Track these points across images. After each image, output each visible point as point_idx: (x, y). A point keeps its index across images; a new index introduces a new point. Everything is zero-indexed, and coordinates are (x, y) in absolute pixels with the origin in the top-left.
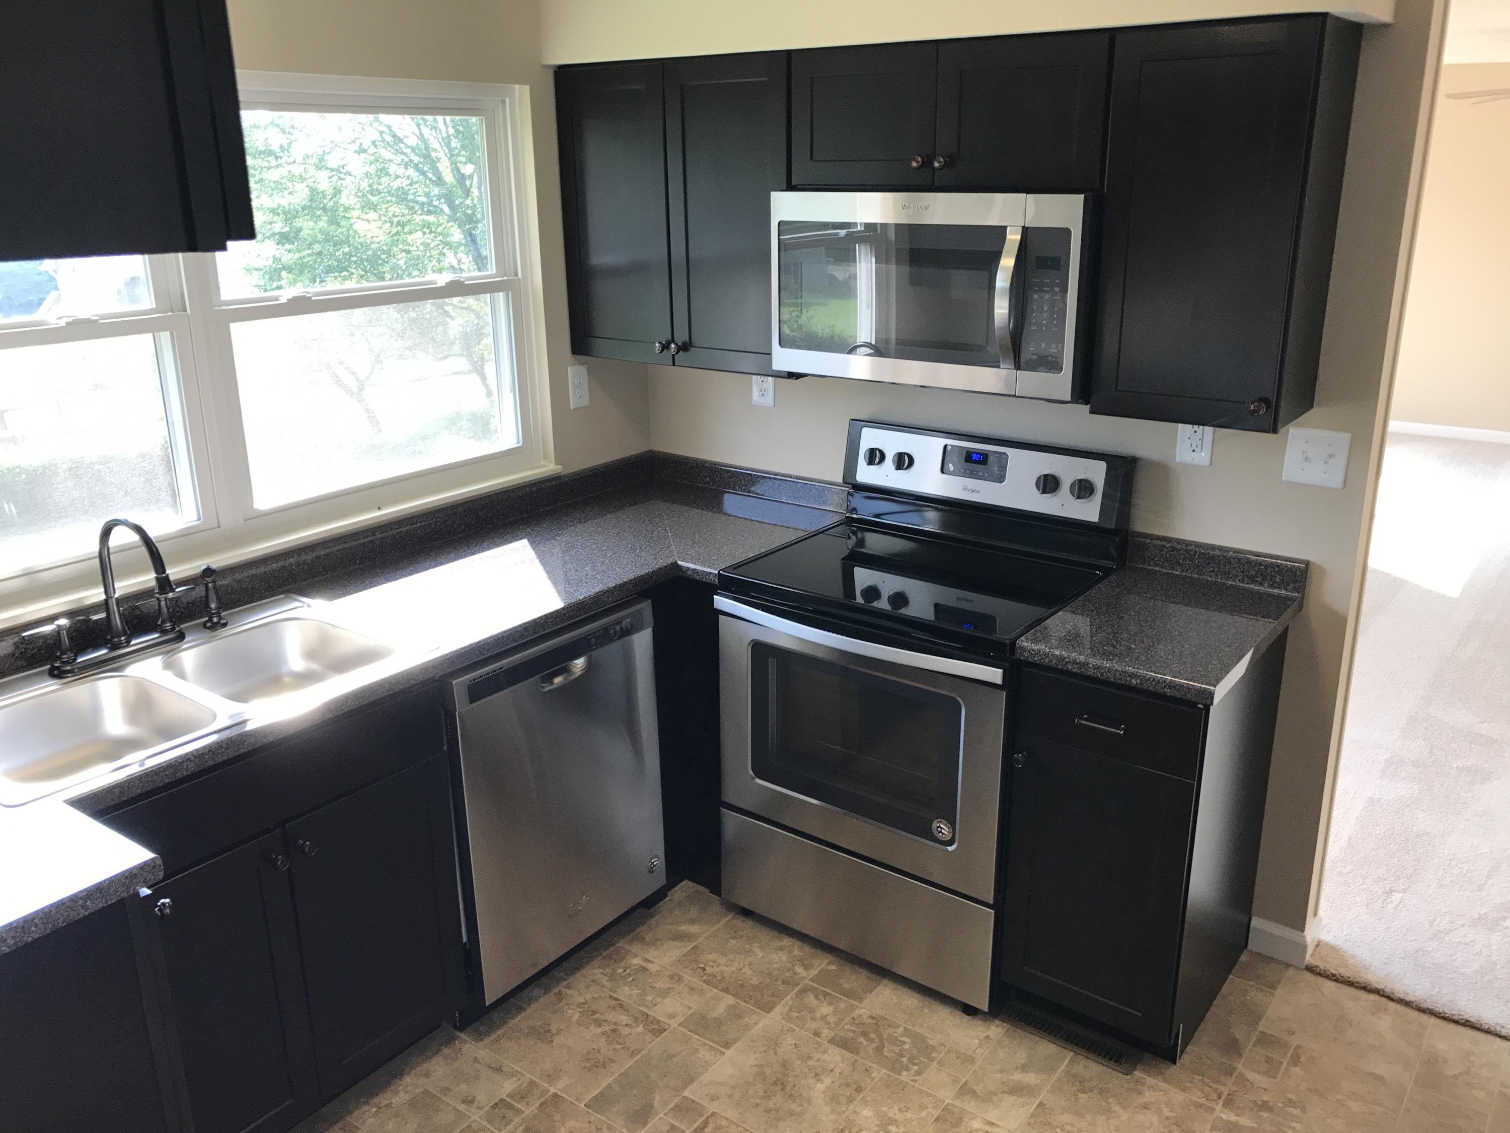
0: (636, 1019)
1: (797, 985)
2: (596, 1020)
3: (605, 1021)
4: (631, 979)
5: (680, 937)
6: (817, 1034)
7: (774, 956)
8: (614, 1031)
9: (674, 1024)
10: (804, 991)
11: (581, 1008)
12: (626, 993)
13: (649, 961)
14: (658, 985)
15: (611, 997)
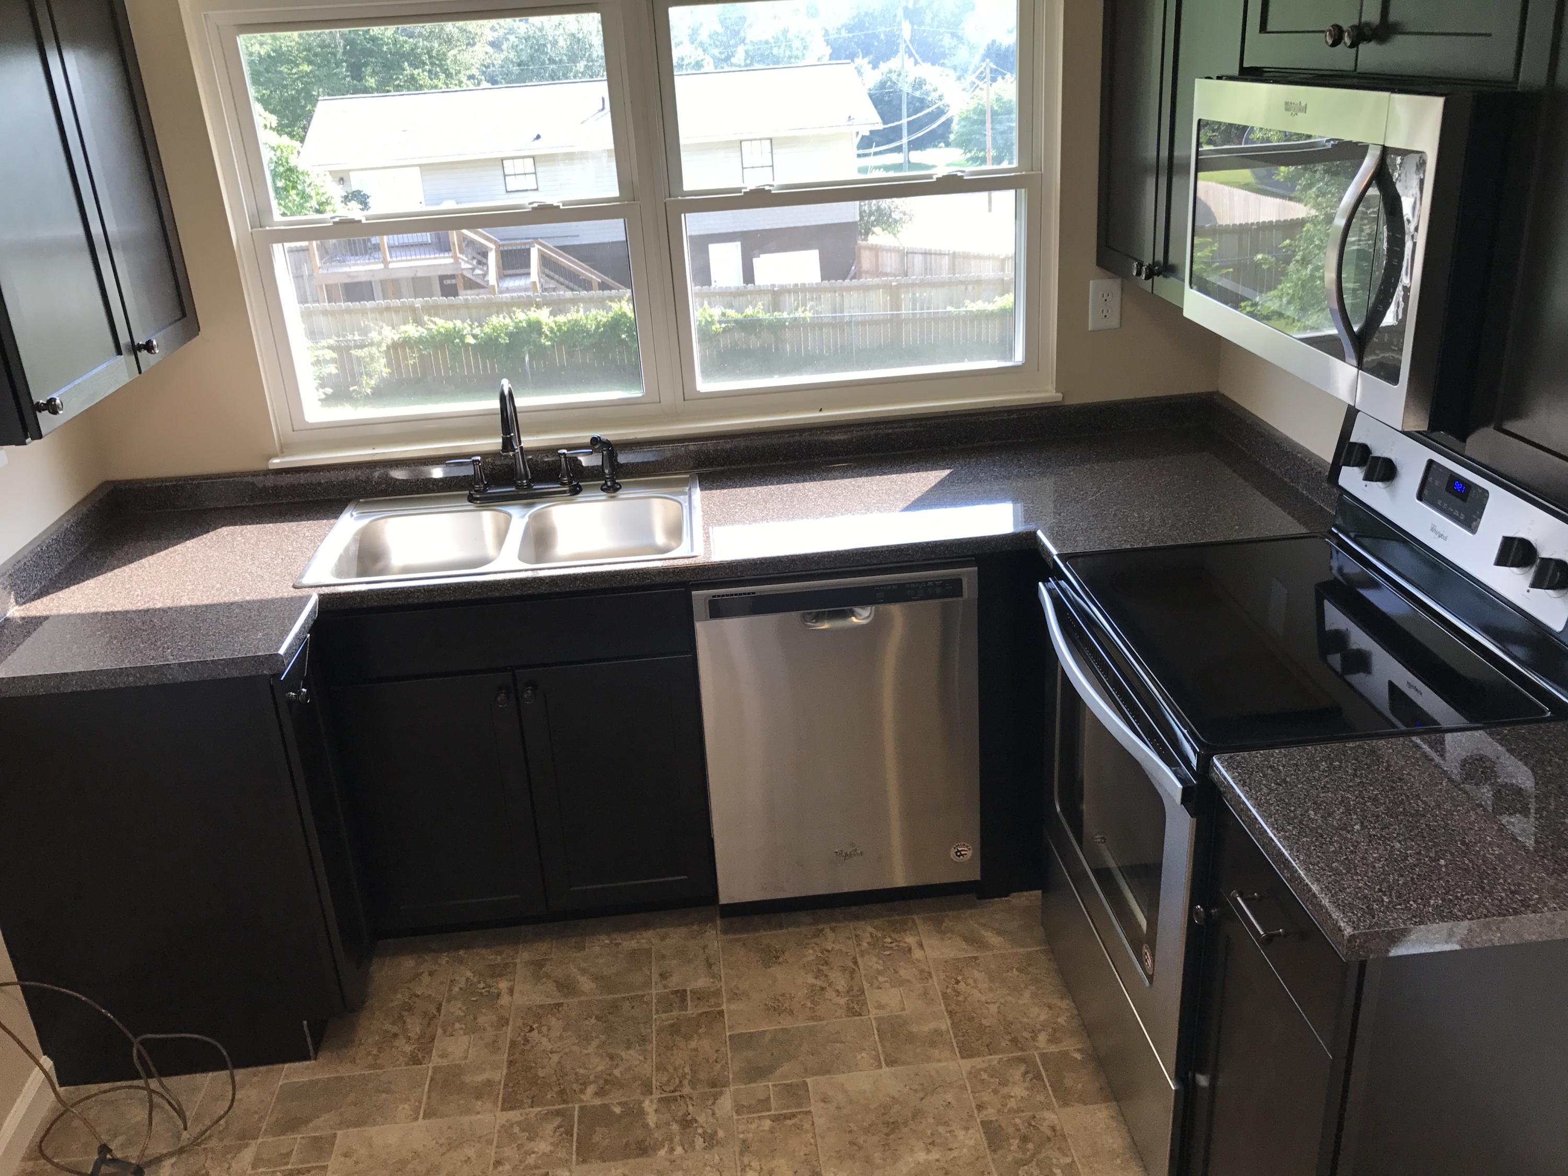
0: (850, 989)
1: (1022, 1049)
2: (820, 971)
3: (826, 976)
4: (888, 953)
5: (973, 940)
6: (980, 1107)
7: (1035, 1010)
8: (823, 989)
9: (874, 1013)
10: (1022, 1060)
11: (822, 953)
12: (871, 963)
13: (921, 946)
14: (902, 972)
15: (855, 958)
